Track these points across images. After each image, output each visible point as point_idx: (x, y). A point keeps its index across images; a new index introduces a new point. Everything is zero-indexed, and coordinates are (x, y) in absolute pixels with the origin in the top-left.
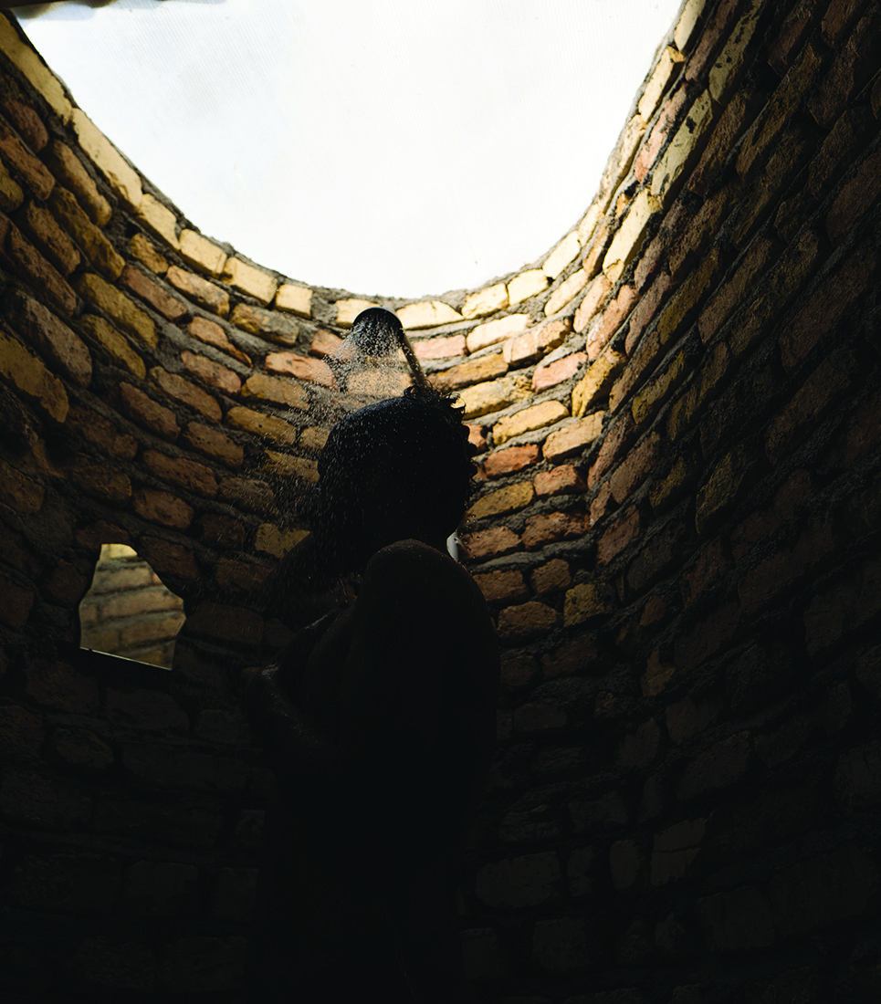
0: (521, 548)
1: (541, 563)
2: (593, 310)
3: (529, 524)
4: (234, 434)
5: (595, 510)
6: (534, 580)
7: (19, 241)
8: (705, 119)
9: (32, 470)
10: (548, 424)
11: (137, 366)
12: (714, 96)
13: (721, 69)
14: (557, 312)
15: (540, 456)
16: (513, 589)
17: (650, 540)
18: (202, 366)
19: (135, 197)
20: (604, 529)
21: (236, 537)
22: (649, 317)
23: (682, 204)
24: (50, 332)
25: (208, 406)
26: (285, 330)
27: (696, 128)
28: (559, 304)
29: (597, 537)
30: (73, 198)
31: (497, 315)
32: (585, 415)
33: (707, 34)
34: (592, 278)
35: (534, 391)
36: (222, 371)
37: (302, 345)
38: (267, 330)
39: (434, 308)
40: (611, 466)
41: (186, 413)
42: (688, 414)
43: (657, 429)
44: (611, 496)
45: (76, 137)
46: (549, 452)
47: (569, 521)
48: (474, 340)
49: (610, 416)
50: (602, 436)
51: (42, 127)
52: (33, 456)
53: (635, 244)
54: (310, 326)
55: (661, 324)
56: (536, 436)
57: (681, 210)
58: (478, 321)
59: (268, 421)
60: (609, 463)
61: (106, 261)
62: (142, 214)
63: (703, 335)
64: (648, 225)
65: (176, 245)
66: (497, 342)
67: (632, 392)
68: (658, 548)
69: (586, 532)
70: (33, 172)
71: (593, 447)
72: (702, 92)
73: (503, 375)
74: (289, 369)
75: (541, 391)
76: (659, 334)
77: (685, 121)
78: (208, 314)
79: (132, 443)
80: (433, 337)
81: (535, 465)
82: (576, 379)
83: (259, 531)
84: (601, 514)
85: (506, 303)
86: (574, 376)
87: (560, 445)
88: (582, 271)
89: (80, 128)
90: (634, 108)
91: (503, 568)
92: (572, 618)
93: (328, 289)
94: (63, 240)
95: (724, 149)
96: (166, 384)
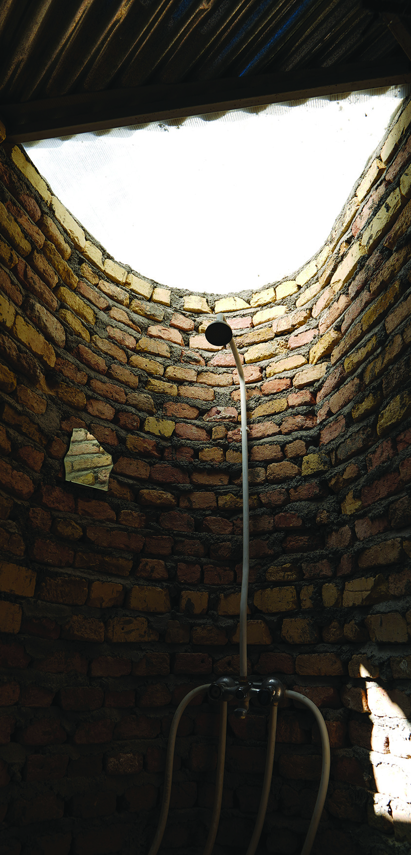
0: (280, 433)
1: (290, 442)
2: (323, 306)
3: (284, 421)
4: (133, 370)
5: (320, 415)
6: (286, 450)
7: (30, 273)
8: (397, 205)
9: (40, 392)
10: (296, 368)
11: (86, 335)
12: (402, 192)
13: (408, 177)
14: (303, 305)
15: (291, 385)
16: (275, 454)
17: (351, 435)
18: (117, 334)
19: (83, 243)
20: (325, 426)
21: (136, 424)
22: (356, 314)
23: (380, 253)
24: (46, 320)
25: (121, 355)
26: (157, 313)
27: (391, 210)
28: (304, 301)
29: (320, 430)
30: (54, 247)
31: (269, 305)
32: (316, 364)
33: (401, 154)
34: (323, 287)
35: (288, 348)
36: (127, 336)
37: (165, 321)
38: (149, 313)
39: (235, 300)
40: (330, 393)
41: (110, 359)
42: (377, 371)
43: (358, 377)
44: (330, 409)
45: (54, 212)
46: (295, 383)
47: (306, 420)
48: (257, 319)
49: (331, 366)
50: (326, 376)
51: (38, 208)
52: (40, 384)
53: (350, 272)
54: (170, 310)
55: (363, 320)
56: (289, 374)
57: (379, 256)
58: (259, 309)
59: (150, 363)
60: (329, 391)
61: (70, 279)
62: (86, 252)
63: (388, 329)
64: (358, 262)
65: (103, 268)
66: (269, 320)
67: (345, 354)
68: (355, 440)
69: (315, 426)
70: (35, 234)
71: (321, 381)
72: (395, 189)
73: (272, 339)
74: (160, 334)
75: (292, 350)
76: (362, 325)
77: (384, 205)
78: (119, 306)
79: (85, 376)
80: (234, 317)
81: (288, 389)
82: (312, 344)
83: (147, 421)
84: (323, 418)
85: (275, 298)
86: (311, 342)
87: (302, 379)
88: (318, 283)
89: (56, 207)
90: (354, 193)
91: (270, 443)
92: (307, 471)
93: (179, 290)
94: (50, 270)
95: (406, 224)
96: (100, 344)
